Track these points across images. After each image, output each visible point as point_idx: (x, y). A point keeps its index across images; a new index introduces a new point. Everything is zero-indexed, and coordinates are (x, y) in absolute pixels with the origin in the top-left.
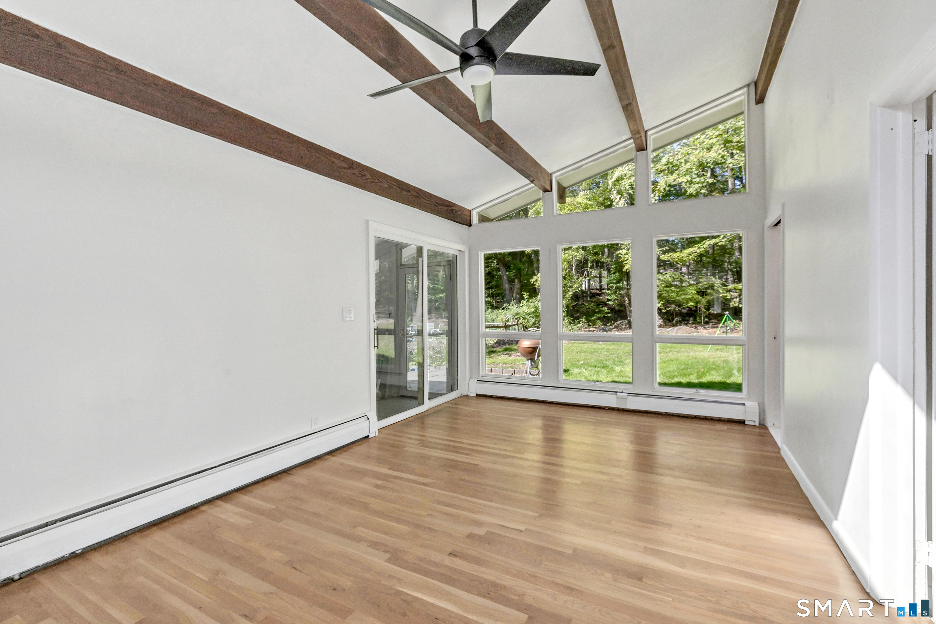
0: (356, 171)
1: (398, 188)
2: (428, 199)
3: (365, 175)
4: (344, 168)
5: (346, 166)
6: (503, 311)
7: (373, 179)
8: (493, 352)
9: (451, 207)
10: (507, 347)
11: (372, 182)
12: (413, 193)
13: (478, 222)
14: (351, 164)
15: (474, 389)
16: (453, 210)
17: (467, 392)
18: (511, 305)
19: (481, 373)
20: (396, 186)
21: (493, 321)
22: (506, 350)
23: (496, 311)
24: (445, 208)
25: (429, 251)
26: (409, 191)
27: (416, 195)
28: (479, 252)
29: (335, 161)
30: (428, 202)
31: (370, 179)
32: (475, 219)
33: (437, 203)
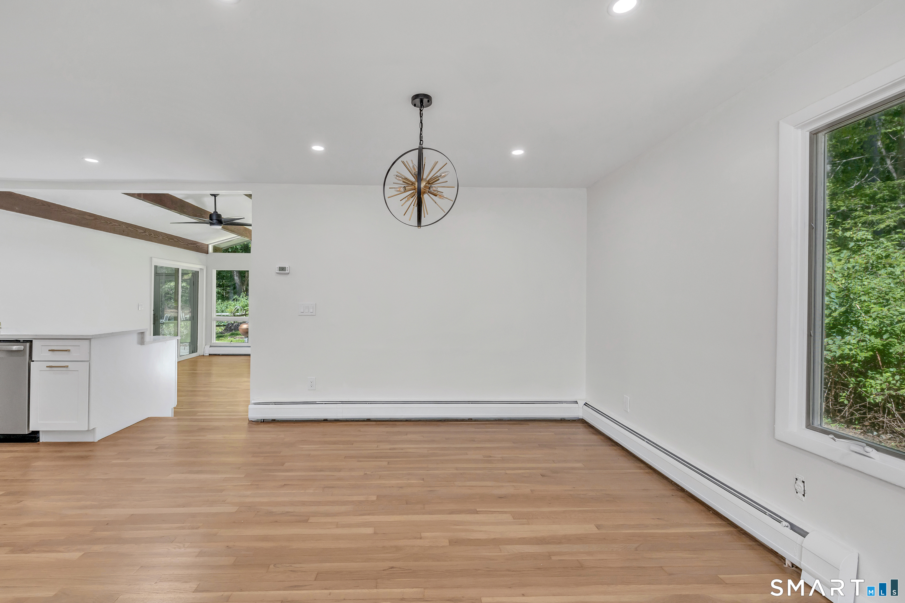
0: (147, 234)
1: (167, 238)
2: (183, 242)
3: (151, 234)
4: (142, 233)
5: (143, 232)
6: (233, 302)
7: (155, 236)
8: (221, 337)
9: (196, 244)
10: (233, 333)
11: (154, 237)
12: (175, 240)
13: (212, 252)
14: (145, 230)
15: (208, 351)
16: (197, 246)
17: (203, 353)
18: (241, 296)
19: (212, 342)
20: (166, 237)
21: (223, 312)
22: (232, 334)
23: (226, 303)
24: (192, 245)
25: (182, 270)
26: (172, 239)
27: (177, 240)
28: (213, 270)
29: (138, 230)
30: (183, 244)
31: (153, 236)
32: (211, 249)
33: (188, 243)
